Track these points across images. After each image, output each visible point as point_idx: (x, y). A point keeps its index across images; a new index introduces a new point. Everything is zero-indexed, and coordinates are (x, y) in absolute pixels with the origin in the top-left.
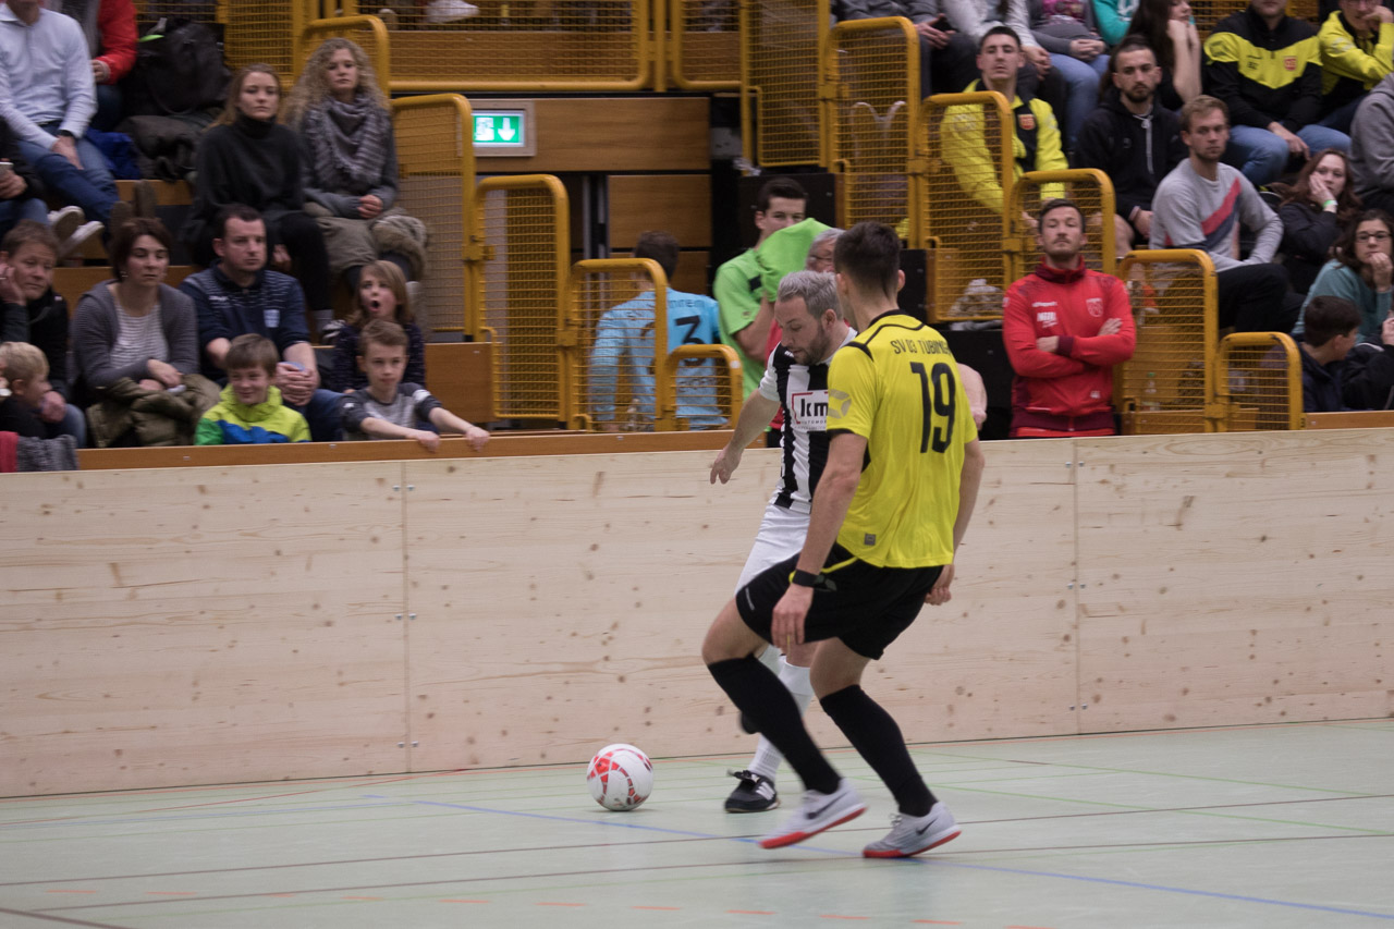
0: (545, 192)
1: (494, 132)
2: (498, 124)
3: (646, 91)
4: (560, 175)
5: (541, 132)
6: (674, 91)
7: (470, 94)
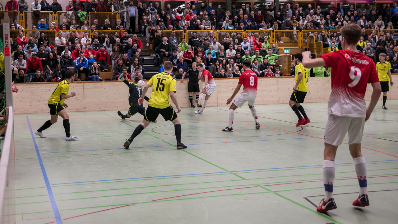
0: (290, 56)
1: (286, 51)
2: (287, 51)
3: (299, 48)
4: (292, 55)
5: (290, 51)
6: (302, 48)
7: (284, 48)
